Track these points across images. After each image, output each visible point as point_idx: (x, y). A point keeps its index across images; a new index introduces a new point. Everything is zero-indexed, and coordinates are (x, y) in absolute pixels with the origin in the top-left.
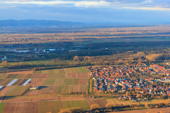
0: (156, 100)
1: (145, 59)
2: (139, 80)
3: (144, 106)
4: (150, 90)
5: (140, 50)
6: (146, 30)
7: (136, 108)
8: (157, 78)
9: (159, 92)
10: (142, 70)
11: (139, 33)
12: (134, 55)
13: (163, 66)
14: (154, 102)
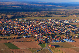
0: (12, 36)
1: (6, 17)
2: (4, 27)
3: (6, 38)
4: (9, 31)
5: (4, 13)
6: (7, 3)
7: (3, 39)
8: (12, 26)
9: (13, 32)
10: (5, 22)
11: (3, 4)
12: (1, 15)
13: (14, 20)
14: (11, 37)
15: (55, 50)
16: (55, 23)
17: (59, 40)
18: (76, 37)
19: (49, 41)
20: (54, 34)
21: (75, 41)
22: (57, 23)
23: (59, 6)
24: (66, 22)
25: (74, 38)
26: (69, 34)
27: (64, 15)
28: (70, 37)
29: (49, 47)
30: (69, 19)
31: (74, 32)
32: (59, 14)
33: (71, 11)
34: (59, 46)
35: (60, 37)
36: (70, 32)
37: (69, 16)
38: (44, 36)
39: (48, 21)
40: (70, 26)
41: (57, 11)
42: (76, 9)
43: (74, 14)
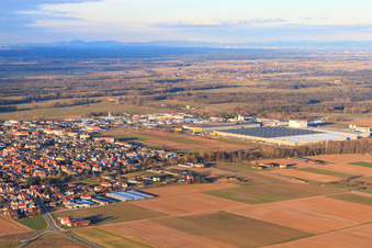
15: (91, 234)
16: (41, 133)
17: (93, 197)
18: (155, 179)
19: (52, 204)
20: (63, 179)
21: (155, 196)
22: (49, 132)
23: (25, 60)
24: (90, 129)
25: (148, 183)
26: (122, 173)
27: (69, 101)
28: (129, 184)
29: (65, 227)
30: (95, 115)
31: (137, 162)
32: (42, 96)
33: (88, 82)
34: (102, 220)
35: (93, 187)
36: (121, 164)
37: (88, 102)
38: (23, 187)
39: (9, 127)
40: (112, 140)
41: (28, 85)
42: (106, 70)
43: (106, 95)
